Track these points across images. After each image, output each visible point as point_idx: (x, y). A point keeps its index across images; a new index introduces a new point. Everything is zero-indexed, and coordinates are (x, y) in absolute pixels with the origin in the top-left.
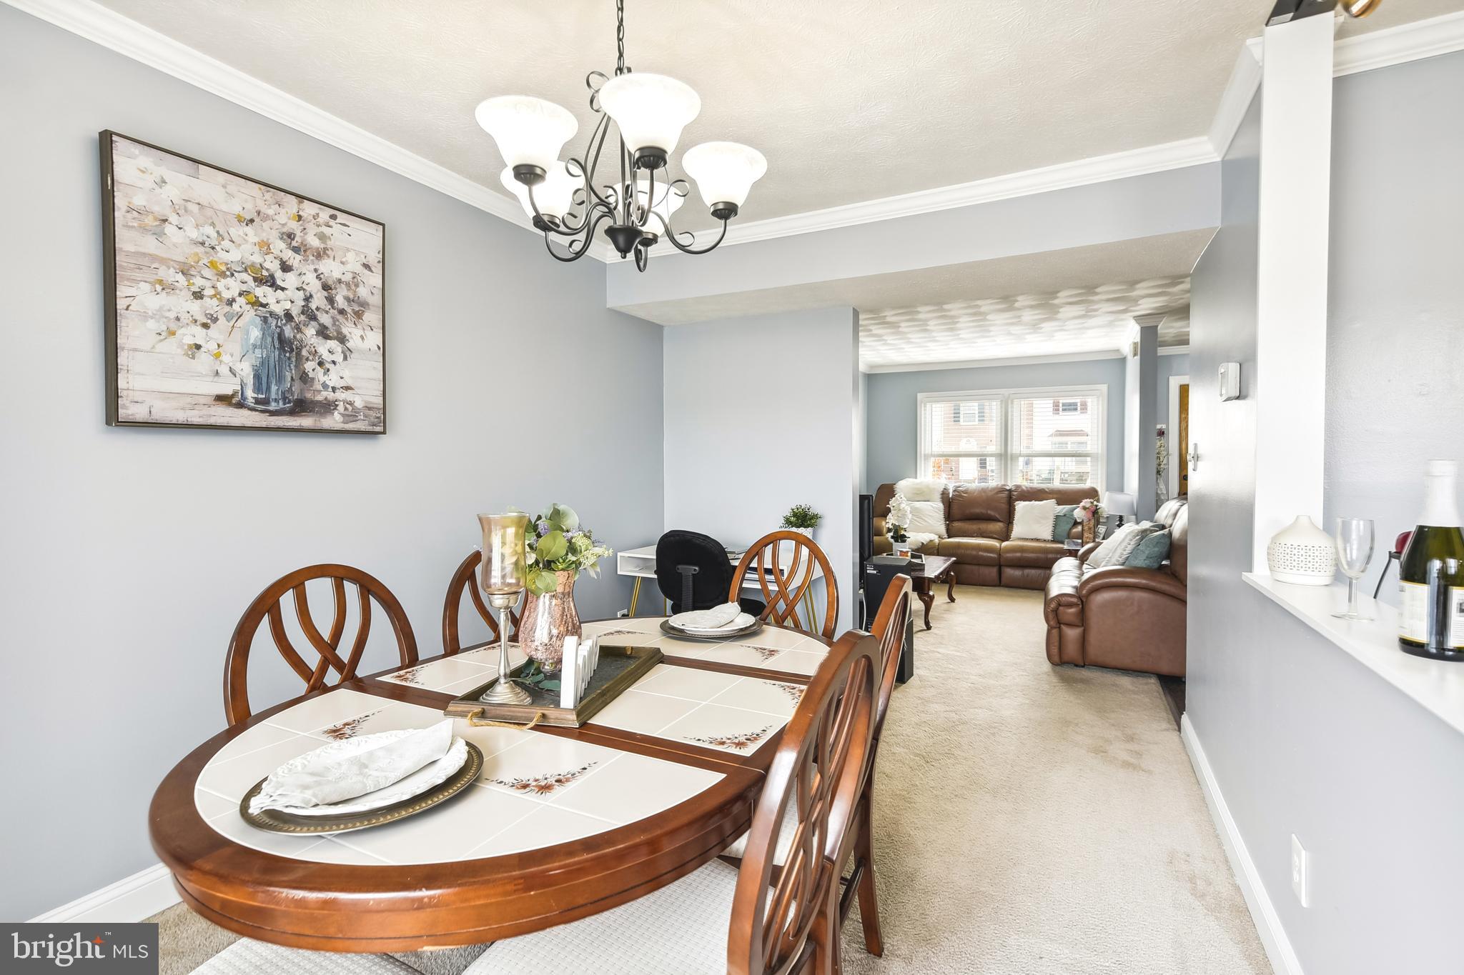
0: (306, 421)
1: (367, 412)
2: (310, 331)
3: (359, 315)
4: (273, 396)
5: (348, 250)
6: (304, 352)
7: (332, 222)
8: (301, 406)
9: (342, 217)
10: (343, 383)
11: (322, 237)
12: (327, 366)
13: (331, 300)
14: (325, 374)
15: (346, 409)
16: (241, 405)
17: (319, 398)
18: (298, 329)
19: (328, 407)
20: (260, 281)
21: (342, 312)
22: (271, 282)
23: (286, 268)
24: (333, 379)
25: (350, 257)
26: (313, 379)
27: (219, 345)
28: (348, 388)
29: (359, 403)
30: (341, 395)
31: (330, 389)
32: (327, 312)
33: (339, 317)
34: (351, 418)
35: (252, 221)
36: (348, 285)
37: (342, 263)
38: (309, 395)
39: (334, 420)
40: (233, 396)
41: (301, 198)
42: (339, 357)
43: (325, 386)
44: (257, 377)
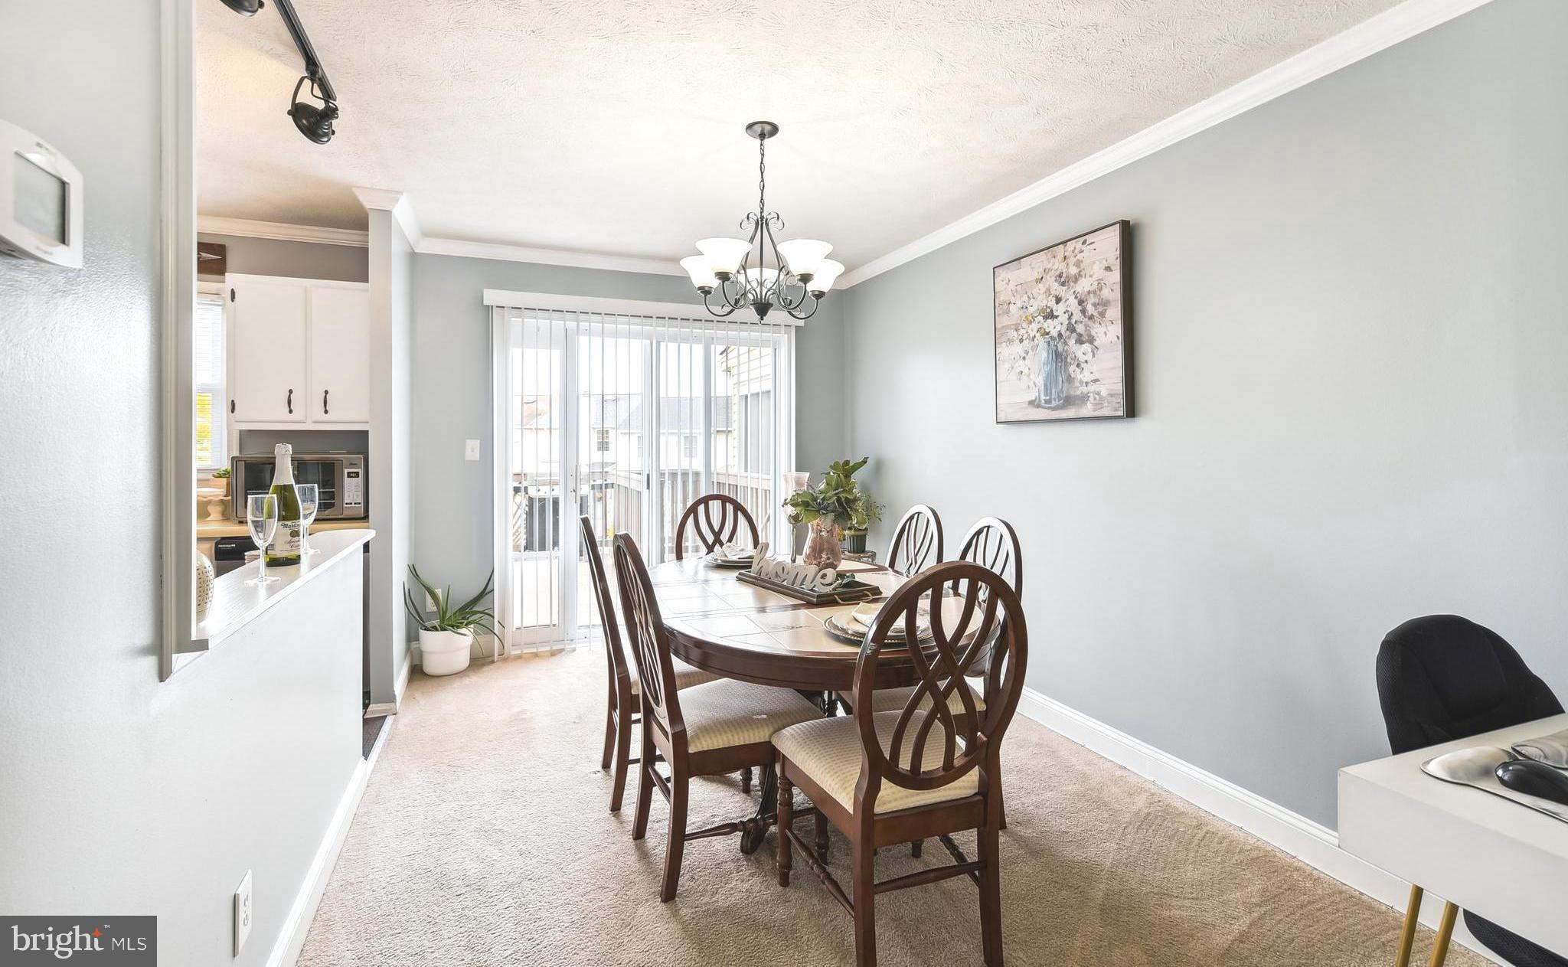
0: (1070, 413)
1: (1110, 399)
2: (1071, 342)
3: (1102, 314)
4: (1053, 397)
5: (1094, 263)
6: (1069, 360)
7: (1084, 248)
8: (1068, 401)
9: (1090, 238)
10: (1093, 377)
11: (1078, 264)
12: (1082, 365)
13: (1083, 311)
14: (1081, 372)
15: (1095, 399)
16: (1039, 406)
17: (1078, 393)
18: (1066, 343)
19: (1084, 398)
20: (1045, 318)
21: (1091, 317)
22: (1051, 316)
23: (1058, 300)
24: (1086, 376)
25: (1096, 267)
26: (1074, 378)
27: (1029, 369)
28: (1096, 381)
29: (1104, 393)
30: (1092, 388)
31: (1084, 385)
32: (1081, 322)
33: (1090, 323)
34: (1100, 406)
35: (1042, 278)
36: (1094, 292)
37: (1091, 276)
38: (1072, 393)
39: (1087, 410)
40: (1035, 400)
41: (1064, 242)
42: (1089, 357)
43: (1081, 382)
44: (1045, 385)
